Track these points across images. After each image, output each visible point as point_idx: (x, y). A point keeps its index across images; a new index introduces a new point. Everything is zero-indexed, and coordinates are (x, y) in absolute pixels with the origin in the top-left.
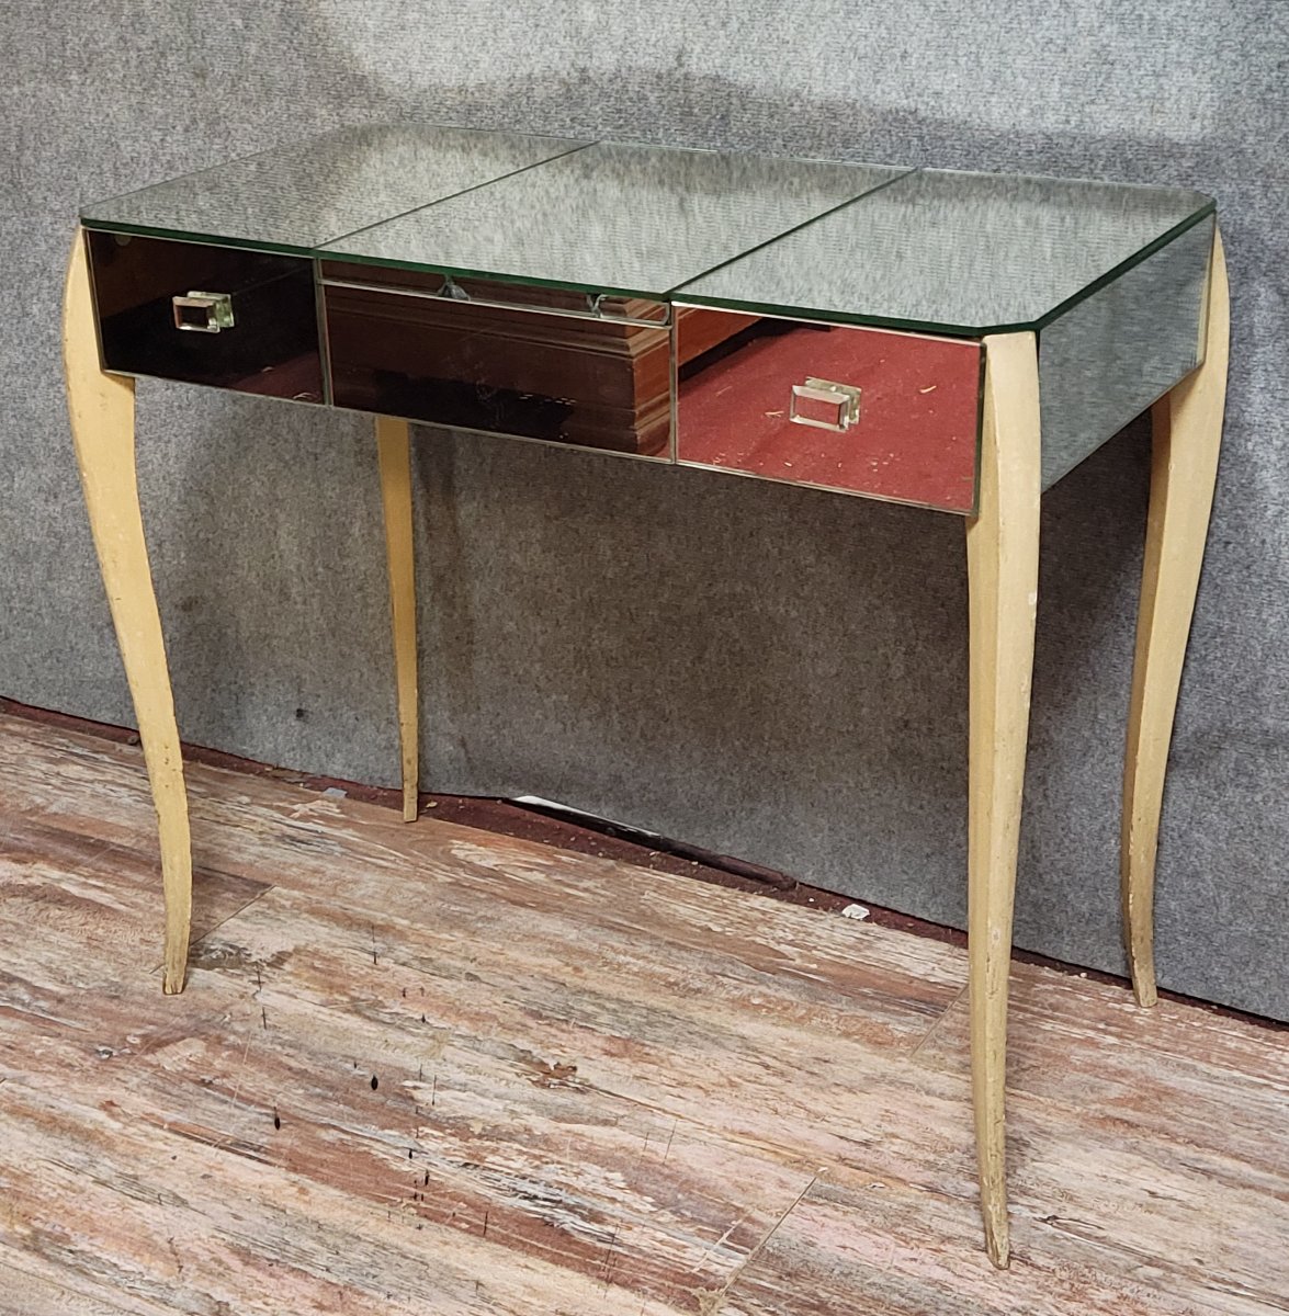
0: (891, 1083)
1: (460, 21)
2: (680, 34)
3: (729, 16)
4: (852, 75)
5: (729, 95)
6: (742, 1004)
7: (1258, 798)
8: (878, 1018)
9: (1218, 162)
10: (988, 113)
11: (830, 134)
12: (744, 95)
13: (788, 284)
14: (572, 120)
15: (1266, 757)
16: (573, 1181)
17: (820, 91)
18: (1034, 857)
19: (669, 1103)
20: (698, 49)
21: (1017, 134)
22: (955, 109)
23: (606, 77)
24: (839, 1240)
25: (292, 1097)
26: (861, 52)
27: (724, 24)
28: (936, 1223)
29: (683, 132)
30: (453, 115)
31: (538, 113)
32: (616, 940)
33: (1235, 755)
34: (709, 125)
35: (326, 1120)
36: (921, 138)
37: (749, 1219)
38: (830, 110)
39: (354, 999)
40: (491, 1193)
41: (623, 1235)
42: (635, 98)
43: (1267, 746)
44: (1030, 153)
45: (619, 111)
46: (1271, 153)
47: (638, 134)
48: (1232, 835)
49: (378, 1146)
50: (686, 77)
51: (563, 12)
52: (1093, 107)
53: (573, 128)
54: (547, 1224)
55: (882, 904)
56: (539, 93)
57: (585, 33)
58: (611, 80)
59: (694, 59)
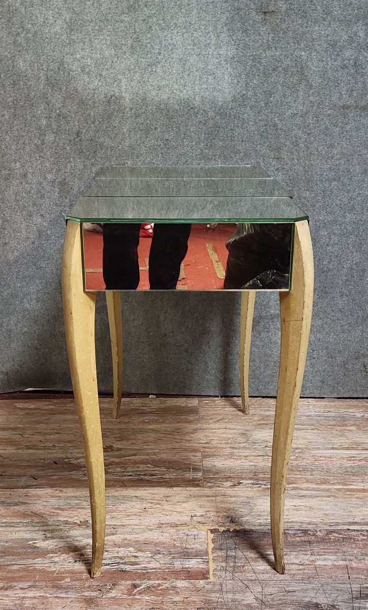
0: (200, 429)
5: (96, 145)
6: (144, 422)
7: (270, 334)
8: (183, 417)
9: (250, 154)
11: (132, 155)
12: (102, 145)
13: (118, 204)
14: (39, 157)
15: (272, 322)
16: (138, 469)
17: (127, 142)
18: (207, 366)
19: (146, 447)
20: (84, 131)
21: (192, 150)
22: (173, 144)
23: (51, 142)
24: (220, 463)
25: (33, 472)
26: (141, 129)
27: (94, 123)
28: (240, 454)
29: (80, 158)
31: (27, 155)
33: (263, 323)
34: (89, 155)
35: (49, 474)
36: (162, 154)
37: (193, 465)
40: (118, 477)
41: (164, 477)
42: (62, 148)
43: (272, 319)
44: (196, 155)
45: (56, 153)
46: (264, 150)
47: (63, 160)
48: (263, 346)
49: (72, 476)
51: (34, 121)
52: (215, 141)
53: (40, 159)
54: (141, 480)
55: (159, 393)
58: (53, 143)
59: (83, 135)
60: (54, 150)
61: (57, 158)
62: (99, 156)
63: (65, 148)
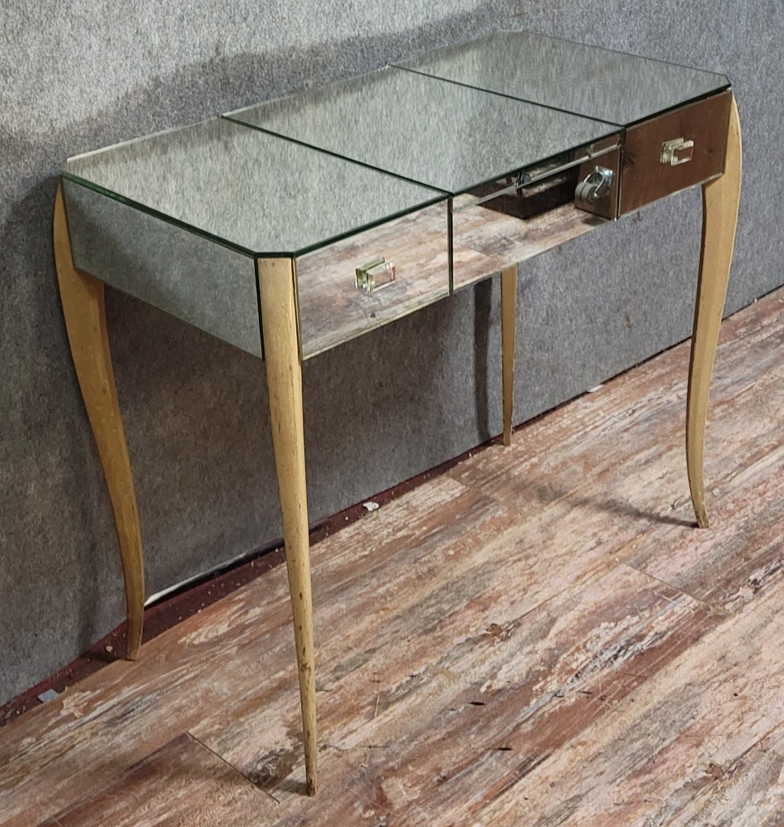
0: (549, 526)
1: (82, 70)
2: (216, 35)
3: (248, 13)
4: (323, 27)
5: (252, 62)
6: (453, 558)
10: (393, 25)
12: (262, 59)
16: (604, 640)
17: (306, 42)
19: (539, 598)
20: (229, 39)
21: (407, 32)
22: (378, 29)
23: (170, 79)
24: (677, 566)
25: (478, 740)
26: (327, 11)
27: (245, 19)
30: (86, 140)
32: (357, 591)
34: (240, 86)
36: (362, 51)
37: (653, 589)
38: (314, 51)
39: (373, 703)
41: (657, 630)
45: (181, 98)
46: (502, 5)
47: (194, 109)
49: (545, 709)
50: (223, 60)
54: (641, 655)
56: (133, 103)
57: (154, 53)
58: (174, 79)
59: (227, 47)
60: (176, 92)
61: (183, 108)
62: (258, 84)
63: (194, 84)
